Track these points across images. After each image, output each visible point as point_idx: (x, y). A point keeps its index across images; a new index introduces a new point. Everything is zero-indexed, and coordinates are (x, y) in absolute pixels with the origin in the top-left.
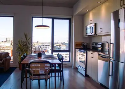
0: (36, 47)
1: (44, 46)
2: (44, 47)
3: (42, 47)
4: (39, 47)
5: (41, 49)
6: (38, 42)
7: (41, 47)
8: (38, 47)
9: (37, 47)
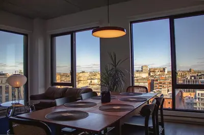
0: (187, 79)
1: (200, 75)
2: (201, 78)
3: (198, 77)
4: (193, 78)
5: (196, 81)
6: (190, 69)
7: (195, 78)
8: (191, 78)
9: (189, 78)
